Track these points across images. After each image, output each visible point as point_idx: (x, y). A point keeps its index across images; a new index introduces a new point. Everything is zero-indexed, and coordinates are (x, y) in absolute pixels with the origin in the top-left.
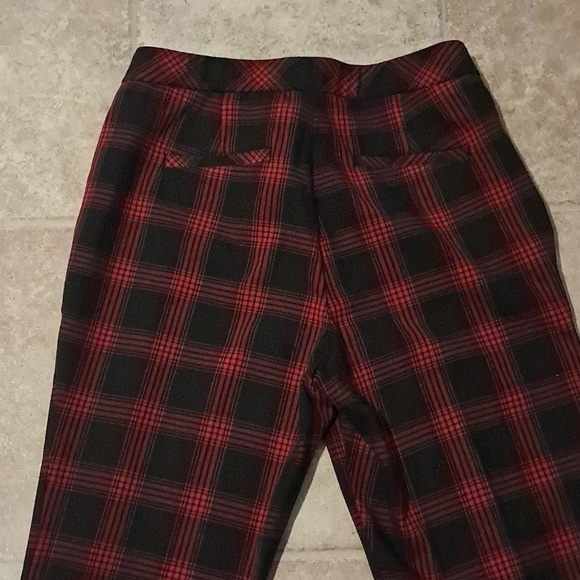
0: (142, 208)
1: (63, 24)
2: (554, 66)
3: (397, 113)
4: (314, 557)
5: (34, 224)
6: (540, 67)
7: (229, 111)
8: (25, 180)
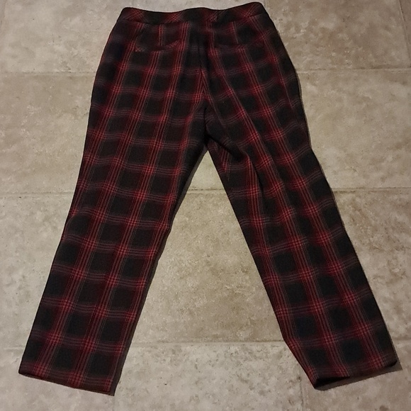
0: (126, 67)
1: (105, 6)
2: (313, 22)
3: (234, 28)
4: (207, 192)
5: (89, 74)
6: (307, 23)
7: (162, 30)
8: (86, 59)
